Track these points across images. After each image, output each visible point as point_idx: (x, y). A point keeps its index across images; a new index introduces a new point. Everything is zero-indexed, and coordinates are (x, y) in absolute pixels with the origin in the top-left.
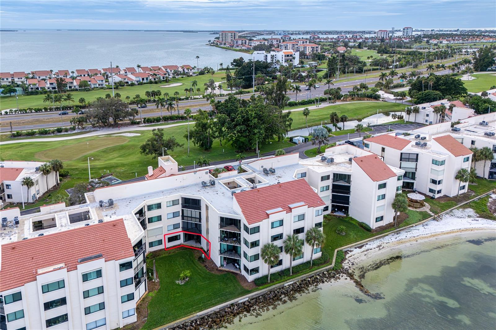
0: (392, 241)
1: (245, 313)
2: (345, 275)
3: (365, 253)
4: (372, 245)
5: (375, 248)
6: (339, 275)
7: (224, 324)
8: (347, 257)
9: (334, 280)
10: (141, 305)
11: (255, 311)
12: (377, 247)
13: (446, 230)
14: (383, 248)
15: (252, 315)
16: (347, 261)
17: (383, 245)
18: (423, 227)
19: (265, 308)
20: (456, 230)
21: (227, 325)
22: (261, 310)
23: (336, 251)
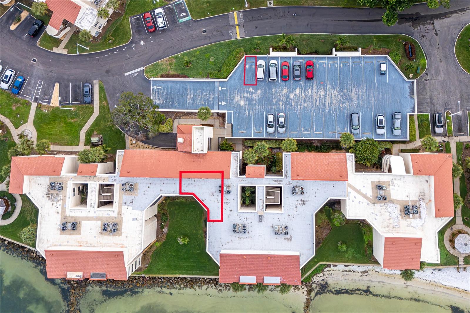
0: (384, 272)
1: (213, 285)
2: (306, 289)
3: (346, 273)
4: (361, 267)
5: (358, 272)
6: (301, 287)
7: (195, 287)
8: (325, 270)
9: (294, 289)
10: (148, 252)
11: (220, 287)
12: (361, 272)
13: (450, 285)
14: (366, 275)
15: (216, 288)
16: (321, 274)
17: (369, 272)
18: (432, 271)
19: (228, 288)
20: (459, 290)
21: (197, 288)
22: (225, 288)
23: (318, 264)
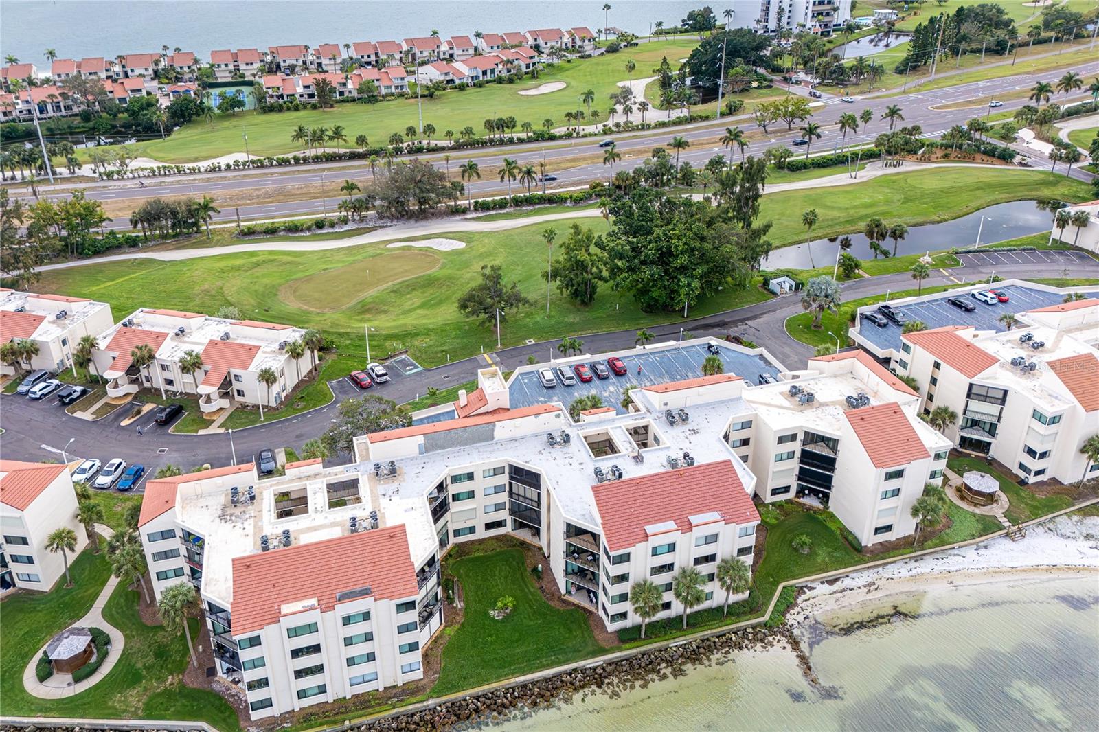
0: (900, 575)
1: (594, 687)
2: (784, 640)
3: (839, 595)
4: (857, 579)
5: (859, 588)
6: (774, 639)
7: (556, 703)
8: (799, 601)
9: (762, 647)
10: (431, 649)
11: (611, 687)
12: (865, 586)
13: (1024, 564)
14: (876, 589)
15: (604, 693)
16: (797, 609)
17: (878, 583)
18: (976, 552)
19: (628, 684)
20: (1045, 567)
21: (562, 704)
22: (621, 686)
23: (780, 587)
